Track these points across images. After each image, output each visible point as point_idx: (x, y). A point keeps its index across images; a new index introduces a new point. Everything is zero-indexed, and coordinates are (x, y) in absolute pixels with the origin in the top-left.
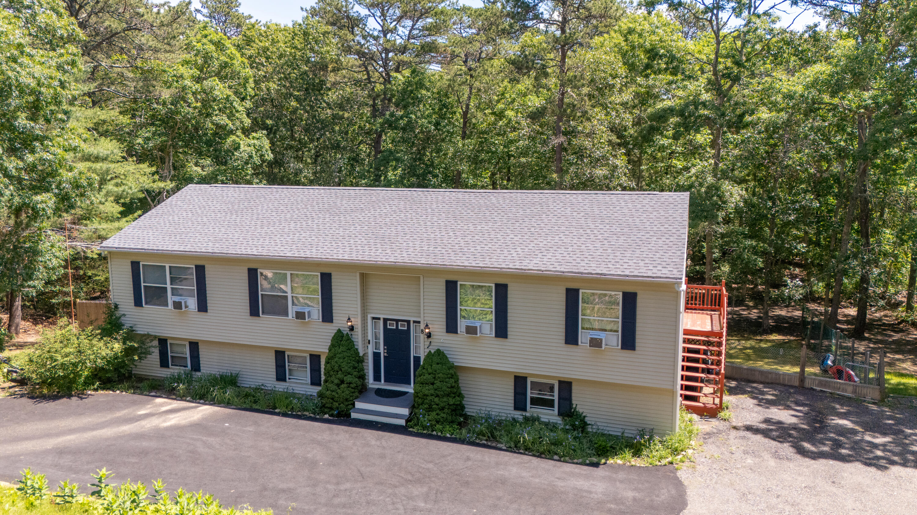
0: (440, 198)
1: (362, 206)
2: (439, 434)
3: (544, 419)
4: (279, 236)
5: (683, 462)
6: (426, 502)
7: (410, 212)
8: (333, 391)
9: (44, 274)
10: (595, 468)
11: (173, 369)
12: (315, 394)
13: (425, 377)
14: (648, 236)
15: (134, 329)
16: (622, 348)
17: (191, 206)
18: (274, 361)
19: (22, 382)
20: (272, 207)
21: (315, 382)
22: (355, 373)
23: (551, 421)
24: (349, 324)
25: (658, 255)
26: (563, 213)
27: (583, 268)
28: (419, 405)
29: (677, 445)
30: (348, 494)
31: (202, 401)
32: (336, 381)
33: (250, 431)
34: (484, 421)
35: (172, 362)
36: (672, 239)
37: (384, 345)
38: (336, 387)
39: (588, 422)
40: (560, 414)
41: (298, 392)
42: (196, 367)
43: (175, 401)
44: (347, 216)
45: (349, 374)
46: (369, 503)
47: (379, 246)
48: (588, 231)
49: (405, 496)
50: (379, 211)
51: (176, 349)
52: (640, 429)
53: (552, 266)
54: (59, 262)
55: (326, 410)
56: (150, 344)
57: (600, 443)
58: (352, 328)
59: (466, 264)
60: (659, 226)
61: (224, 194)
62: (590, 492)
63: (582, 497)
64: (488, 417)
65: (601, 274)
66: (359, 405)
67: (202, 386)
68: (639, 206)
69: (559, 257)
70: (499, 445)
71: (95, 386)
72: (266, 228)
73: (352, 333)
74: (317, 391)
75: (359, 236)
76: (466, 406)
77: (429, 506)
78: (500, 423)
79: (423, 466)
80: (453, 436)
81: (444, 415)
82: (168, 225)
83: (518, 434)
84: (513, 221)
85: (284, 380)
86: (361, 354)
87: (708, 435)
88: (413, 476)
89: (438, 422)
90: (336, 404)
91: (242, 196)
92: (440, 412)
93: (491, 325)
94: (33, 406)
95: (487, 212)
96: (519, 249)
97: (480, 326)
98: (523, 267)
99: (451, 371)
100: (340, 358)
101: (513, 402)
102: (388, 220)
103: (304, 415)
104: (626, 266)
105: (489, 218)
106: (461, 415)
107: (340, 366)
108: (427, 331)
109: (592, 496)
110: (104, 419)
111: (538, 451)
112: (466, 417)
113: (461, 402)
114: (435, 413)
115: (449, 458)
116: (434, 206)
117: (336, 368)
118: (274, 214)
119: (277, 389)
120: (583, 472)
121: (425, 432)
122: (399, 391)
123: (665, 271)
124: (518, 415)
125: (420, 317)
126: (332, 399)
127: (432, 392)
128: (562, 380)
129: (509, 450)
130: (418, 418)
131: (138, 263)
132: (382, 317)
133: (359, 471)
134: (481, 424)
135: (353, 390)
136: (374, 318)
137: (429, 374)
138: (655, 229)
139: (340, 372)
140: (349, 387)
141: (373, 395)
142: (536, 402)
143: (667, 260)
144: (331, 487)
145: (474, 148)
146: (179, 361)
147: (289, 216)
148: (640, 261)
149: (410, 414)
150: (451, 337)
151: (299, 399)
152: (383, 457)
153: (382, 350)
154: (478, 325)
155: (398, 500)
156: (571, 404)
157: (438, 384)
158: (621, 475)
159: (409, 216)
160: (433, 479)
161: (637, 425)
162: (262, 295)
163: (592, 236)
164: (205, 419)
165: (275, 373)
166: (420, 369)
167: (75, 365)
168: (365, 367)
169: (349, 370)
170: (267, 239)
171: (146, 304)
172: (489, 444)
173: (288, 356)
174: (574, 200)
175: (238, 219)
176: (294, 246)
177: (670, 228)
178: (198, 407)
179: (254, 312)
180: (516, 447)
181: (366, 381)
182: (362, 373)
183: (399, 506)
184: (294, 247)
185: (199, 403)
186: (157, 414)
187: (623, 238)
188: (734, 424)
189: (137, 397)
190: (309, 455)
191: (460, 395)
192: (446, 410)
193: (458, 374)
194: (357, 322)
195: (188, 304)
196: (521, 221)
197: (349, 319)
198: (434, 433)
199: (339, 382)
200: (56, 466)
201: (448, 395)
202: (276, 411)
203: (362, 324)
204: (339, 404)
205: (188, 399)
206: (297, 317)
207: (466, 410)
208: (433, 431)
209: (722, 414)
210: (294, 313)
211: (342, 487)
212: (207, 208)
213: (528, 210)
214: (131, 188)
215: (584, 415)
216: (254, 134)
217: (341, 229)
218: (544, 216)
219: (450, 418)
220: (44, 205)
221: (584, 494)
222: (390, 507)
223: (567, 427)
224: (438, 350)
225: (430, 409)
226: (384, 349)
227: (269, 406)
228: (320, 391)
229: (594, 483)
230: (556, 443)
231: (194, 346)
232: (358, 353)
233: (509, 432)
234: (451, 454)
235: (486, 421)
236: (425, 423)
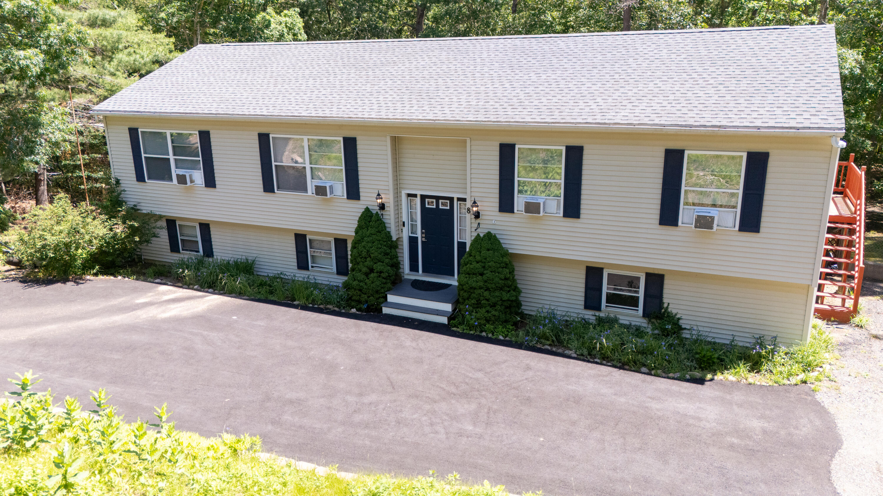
0: (492, 46)
1: (395, 59)
2: (490, 335)
3: (624, 320)
4: (294, 94)
5: (820, 381)
6: (475, 425)
7: (454, 63)
8: (360, 281)
9: (48, 148)
10: (700, 386)
11: (183, 254)
12: (340, 285)
13: (472, 266)
14: (782, 77)
15: (138, 207)
16: (741, 229)
17: (198, 66)
18: (294, 246)
19: (19, 264)
20: (288, 64)
21: (341, 270)
22: (387, 261)
23: (633, 323)
24: (379, 201)
25: (801, 100)
26: (657, 56)
27: (693, 120)
28: (465, 300)
29: (811, 358)
30: (373, 409)
31: (210, 290)
32: (364, 270)
33: (260, 326)
34: (547, 321)
35: (183, 246)
36: (818, 80)
37: (422, 229)
38: (363, 277)
39: (683, 326)
40: (645, 315)
41: (320, 282)
42: (209, 251)
43: (181, 290)
44: (377, 70)
45: (379, 261)
46: (399, 423)
47: (414, 102)
48: (695, 75)
49: (447, 415)
50: (415, 63)
51: (186, 231)
52: (756, 336)
53: (649, 119)
54: (63, 136)
55: (353, 303)
56: (154, 225)
57: (703, 353)
58: (382, 207)
59: (528, 119)
60: (796, 65)
61: (237, 53)
62: (699, 419)
63: (688, 425)
64: (552, 316)
65: (720, 127)
66: (391, 298)
67: (211, 273)
68: (764, 43)
69: (657, 107)
70: (567, 352)
71: (95, 271)
72: (280, 86)
73: (383, 212)
74: (341, 281)
75: (391, 92)
76: (523, 303)
77: (478, 430)
78: (567, 324)
79: (470, 375)
80: (507, 338)
81: (496, 313)
82: (170, 86)
83: (593, 338)
84: (590, 68)
85: (306, 268)
86: (394, 239)
87: (843, 346)
88: (457, 387)
89: (488, 321)
90: (364, 297)
91: (256, 54)
92: (490, 309)
93: (559, 201)
94: (22, 291)
95: (553, 58)
96: (599, 100)
97: (544, 203)
98: (607, 121)
99: (505, 259)
100: (368, 242)
101: (583, 299)
102: (426, 72)
103: (327, 309)
104: (755, 115)
105: (557, 66)
106: (517, 314)
107: (368, 251)
108: (475, 209)
109: (702, 424)
110: (96, 307)
111: (619, 361)
112: (523, 316)
113: (517, 297)
114: (484, 310)
115: (503, 366)
116: (485, 55)
117: (364, 254)
118: (290, 71)
119: (296, 279)
120: (683, 390)
121: (472, 332)
122: (440, 283)
123: (814, 120)
124: (590, 315)
125: (466, 193)
126: (360, 290)
127: (481, 284)
128: (651, 272)
129: (580, 358)
130: (463, 315)
131: (137, 130)
132: (419, 193)
133: (389, 378)
134: (544, 326)
135: (384, 281)
136: (409, 195)
137: (478, 262)
138: (791, 68)
139: (369, 259)
140: (380, 276)
141: (409, 288)
142: (613, 299)
143: (816, 105)
144: (351, 399)
145: (526, 22)
146: (190, 245)
147: (307, 72)
148: (775, 109)
149: (454, 310)
150: (506, 217)
151: (320, 289)
152: (419, 361)
153: (419, 235)
154: (541, 202)
155: (438, 420)
156: (661, 303)
157: (488, 274)
158: (738, 396)
159: (453, 68)
160: (484, 393)
161: (752, 331)
162: (276, 166)
163: (701, 81)
164: (211, 310)
165: (296, 260)
166: (466, 256)
167: (67, 246)
168: (399, 255)
169: (380, 256)
170: (281, 97)
171: (149, 178)
172: (554, 349)
173: (310, 240)
174: (671, 41)
175: (249, 78)
176: (312, 104)
177: (814, 67)
178: (205, 296)
179: (268, 187)
180: (589, 354)
181: (401, 270)
182: (395, 260)
183: (439, 428)
184: (311, 106)
185: (207, 292)
186: (157, 303)
187: (745, 81)
188: (874, 332)
189: (141, 284)
190: (328, 357)
191: (517, 290)
192: (498, 307)
193: (514, 264)
194: (388, 199)
195: (194, 178)
196: (600, 68)
197: (379, 195)
198: (484, 334)
199: (368, 271)
200: (24, 361)
201: (501, 289)
202: (295, 303)
203: (395, 202)
204: (369, 297)
205: (196, 287)
206: (317, 193)
207: (523, 307)
208: (482, 331)
209: (856, 320)
210: (314, 188)
211: (366, 400)
212: (216, 67)
213: (609, 55)
214: (142, 57)
215: (678, 316)
216: (286, 12)
217: (369, 85)
218: (631, 60)
219: (503, 317)
220: (28, 62)
221: (691, 421)
222: (427, 429)
223: (656, 332)
224: (489, 233)
225: (478, 305)
226: (422, 233)
227: (287, 297)
228: (346, 281)
229: (701, 406)
230: (643, 352)
231: (205, 227)
232: (391, 237)
233: (580, 336)
234: (505, 362)
235: (550, 321)
236: (472, 322)
